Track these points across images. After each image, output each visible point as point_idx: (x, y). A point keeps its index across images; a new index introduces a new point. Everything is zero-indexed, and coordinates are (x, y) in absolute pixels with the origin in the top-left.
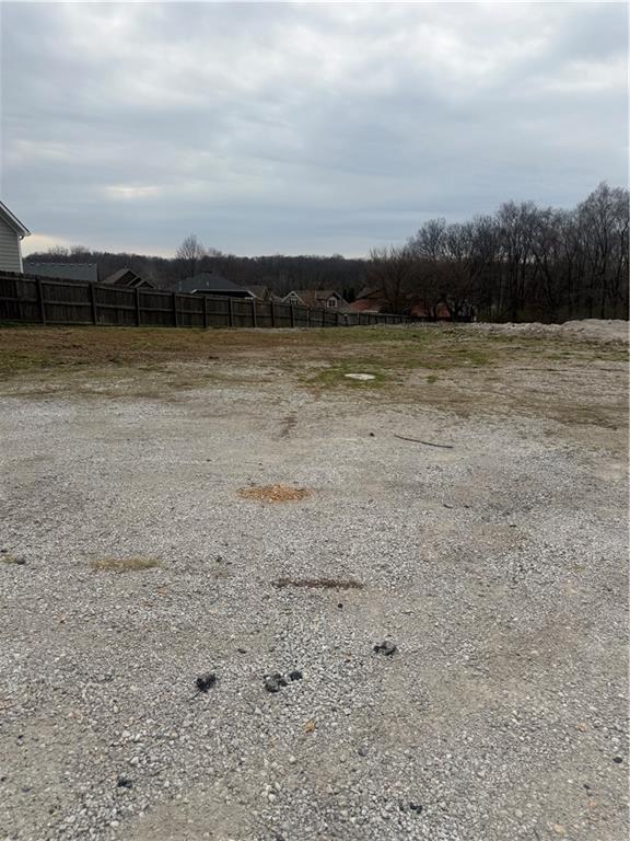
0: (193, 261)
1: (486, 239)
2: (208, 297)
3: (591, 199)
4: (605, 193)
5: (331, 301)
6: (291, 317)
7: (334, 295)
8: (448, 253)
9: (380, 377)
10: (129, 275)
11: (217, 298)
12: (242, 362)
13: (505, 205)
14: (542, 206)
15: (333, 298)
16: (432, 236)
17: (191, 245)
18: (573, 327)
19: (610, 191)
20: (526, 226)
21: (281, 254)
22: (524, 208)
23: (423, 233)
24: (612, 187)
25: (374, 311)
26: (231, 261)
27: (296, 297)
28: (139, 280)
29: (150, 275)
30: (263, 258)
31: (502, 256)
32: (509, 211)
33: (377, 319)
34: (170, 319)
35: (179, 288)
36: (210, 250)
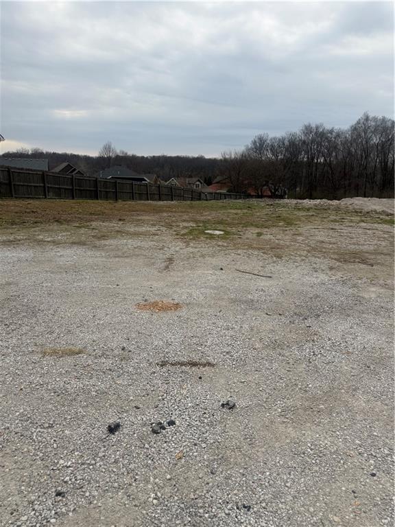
0: (109, 158)
1: (293, 147)
2: (118, 181)
3: (358, 123)
4: (367, 119)
5: (197, 184)
6: (172, 194)
7: (199, 181)
8: (270, 155)
9: (227, 233)
10: (69, 167)
11: (124, 181)
12: (139, 223)
13: (305, 126)
14: (328, 127)
15: (198, 183)
16: (260, 145)
17: (108, 148)
18: (347, 202)
19: (370, 117)
20: (318, 139)
21: (165, 154)
22: (317, 128)
23: (255, 143)
24: (371, 115)
25: (224, 191)
26: (134, 158)
27: (174, 182)
28: (75, 170)
29: (82, 167)
30: (154, 157)
31: (303, 157)
32: (308, 130)
33: (225, 196)
34: (95, 195)
35: (101, 175)
36: (121, 151)
